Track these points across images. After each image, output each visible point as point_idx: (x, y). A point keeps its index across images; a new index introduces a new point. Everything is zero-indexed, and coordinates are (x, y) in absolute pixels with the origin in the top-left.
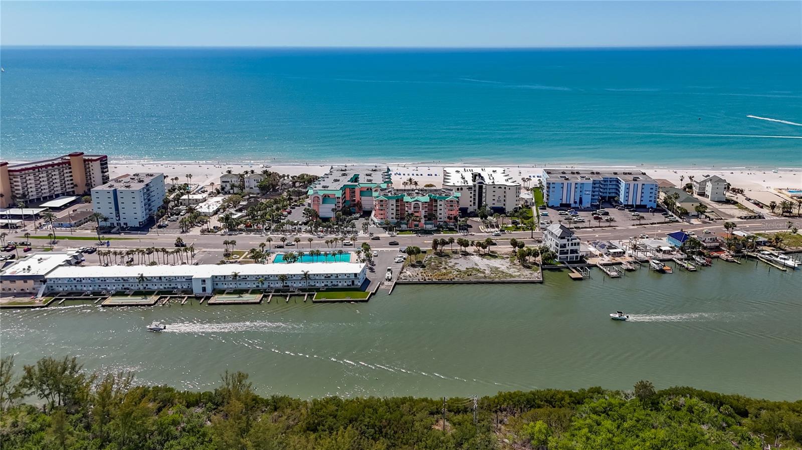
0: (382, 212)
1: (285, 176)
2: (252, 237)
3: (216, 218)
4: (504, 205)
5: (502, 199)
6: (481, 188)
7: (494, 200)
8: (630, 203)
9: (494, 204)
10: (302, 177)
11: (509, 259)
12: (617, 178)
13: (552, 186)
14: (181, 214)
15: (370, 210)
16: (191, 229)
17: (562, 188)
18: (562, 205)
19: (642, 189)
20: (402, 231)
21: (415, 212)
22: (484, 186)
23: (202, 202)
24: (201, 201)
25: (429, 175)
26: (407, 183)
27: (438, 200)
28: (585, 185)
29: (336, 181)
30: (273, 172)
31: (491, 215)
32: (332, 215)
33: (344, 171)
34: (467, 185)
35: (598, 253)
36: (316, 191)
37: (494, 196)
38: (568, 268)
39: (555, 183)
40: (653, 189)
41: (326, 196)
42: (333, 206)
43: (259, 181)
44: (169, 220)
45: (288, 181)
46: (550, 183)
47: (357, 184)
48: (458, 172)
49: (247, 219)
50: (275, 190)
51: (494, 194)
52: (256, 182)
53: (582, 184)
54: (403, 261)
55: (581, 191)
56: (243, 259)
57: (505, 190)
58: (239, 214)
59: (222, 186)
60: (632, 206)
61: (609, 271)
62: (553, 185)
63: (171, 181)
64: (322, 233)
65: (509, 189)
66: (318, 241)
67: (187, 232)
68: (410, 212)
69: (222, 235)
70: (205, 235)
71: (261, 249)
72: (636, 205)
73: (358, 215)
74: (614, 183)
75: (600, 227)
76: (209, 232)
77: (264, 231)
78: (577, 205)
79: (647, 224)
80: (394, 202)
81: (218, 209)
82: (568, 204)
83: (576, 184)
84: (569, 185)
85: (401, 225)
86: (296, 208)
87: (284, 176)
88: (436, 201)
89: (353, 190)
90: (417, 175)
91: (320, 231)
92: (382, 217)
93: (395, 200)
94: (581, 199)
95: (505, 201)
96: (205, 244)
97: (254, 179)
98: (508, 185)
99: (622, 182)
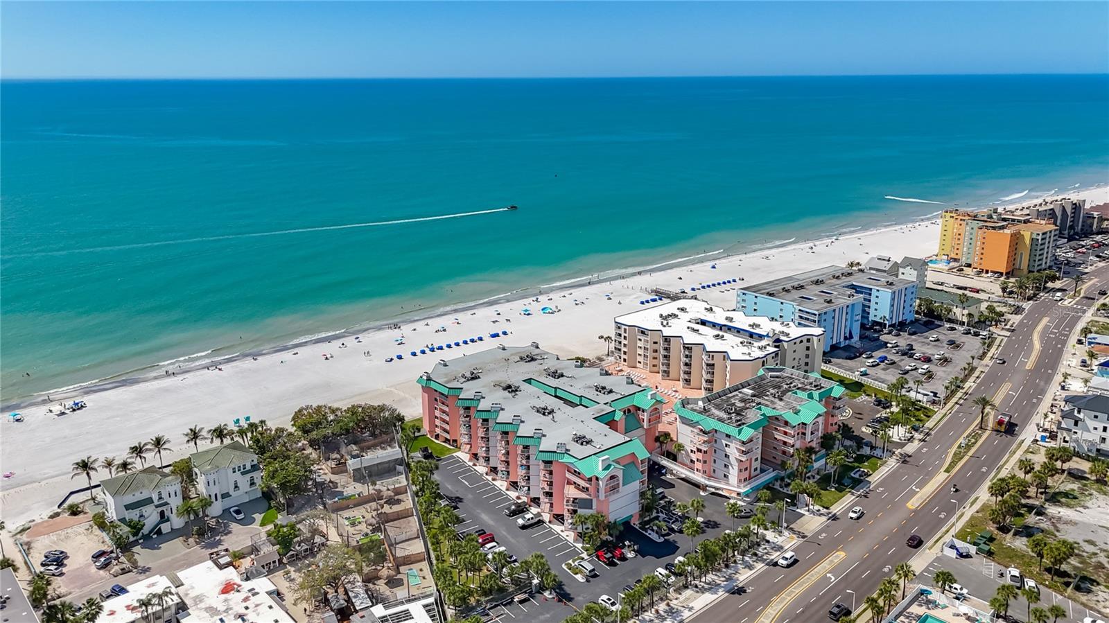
5: (803, 362)
7: (793, 367)
8: (894, 321)
17: (834, 318)
18: (832, 347)
19: (905, 295)
21: (810, 442)
22: (784, 344)
28: (855, 307)
29: (548, 412)
37: (794, 359)
39: (826, 313)
40: (913, 293)
43: (249, 467)
53: (852, 305)
55: (851, 319)
57: (808, 345)
60: (895, 325)
65: (819, 340)
72: (898, 322)
78: (848, 342)
82: (838, 344)
83: (847, 307)
84: (841, 311)
94: (851, 331)
97: (232, 466)
98: (817, 334)
99: (878, 290)
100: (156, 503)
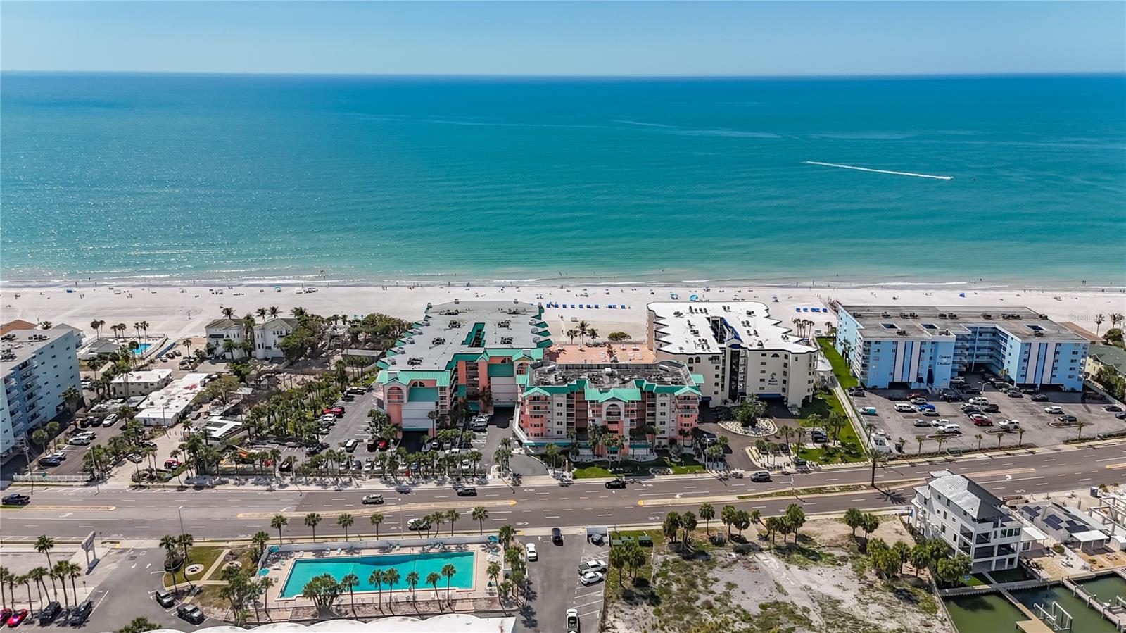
0: (538, 421)
1: (338, 319)
2: (249, 494)
3: (178, 433)
4: (784, 390)
5: (779, 377)
6: (735, 355)
7: (762, 380)
8: (1030, 380)
9: (762, 388)
10: (371, 321)
11: (849, 565)
12: (995, 328)
13: (873, 348)
14: (105, 422)
15: (510, 405)
16: (115, 469)
17: (895, 351)
18: (893, 385)
19: (1056, 353)
20: (582, 466)
21: (609, 423)
22: (742, 353)
23: (159, 389)
24: (156, 385)
25: (610, 307)
26: (576, 332)
27: (658, 395)
28: (940, 345)
29: (438, 342)
30: (313, 316)
31: (764, 416)
32: (430, 425)
33: (453, 314)
34: (707, 352)
35: (1050, 542)
36: (395, 376)
37: (763, 372)
38: (998, 594)
39: (880, 342)
40: (1077, 353)
41: (415, 384)
42: (431, 406)
43: (284, 333)
44: (71, 443)
45: (342, 329)
46: (869, 342)
47: (480, 350)
48: (678, 314)
49: (245, 437)
50: (316, 353)
51: (763, 367)
52: (277, 336)
53: (933, 343)
54: (601, 580)
55: (931, 358)
56: (209, 579)
57: (786, 361)
58: (230, 424)
59: (208, 345)
60: (1034, 386)
61: (1110, 610)
62: (878, 346)
63: (113, 330)
64: (407, 478)
65: (797, 359)
66: (398, 503)
67: (101, 479)
68: (599, 422)
69: (181, 488)
70: (142, 491)
71: (258, 546)
72: (1041, 384)
73: (484, 420)
74: (988, 336)
75: (1001, 449)
76: (152, 479)
77: (278, 474)
78: (923, 386)
79: (1094, 439)
80: (563, 399)
81: (187, 406)
82: (905, 383)
83: (922, 343)
84: (909, 347)
85: (580, 450)
86: (357, 397)
87: (336, 318)
88: (653, 395)
89: (473, 367)
90: (589, 307)
91: (402, 472)
92: (538, 430)
93: (565, 395)
94: (930, 373)
95: (784, 382)
96: (133, 523)
97: (274, 329)
98: (792, 352)
99: (1012, 339)
100: (225, 338)
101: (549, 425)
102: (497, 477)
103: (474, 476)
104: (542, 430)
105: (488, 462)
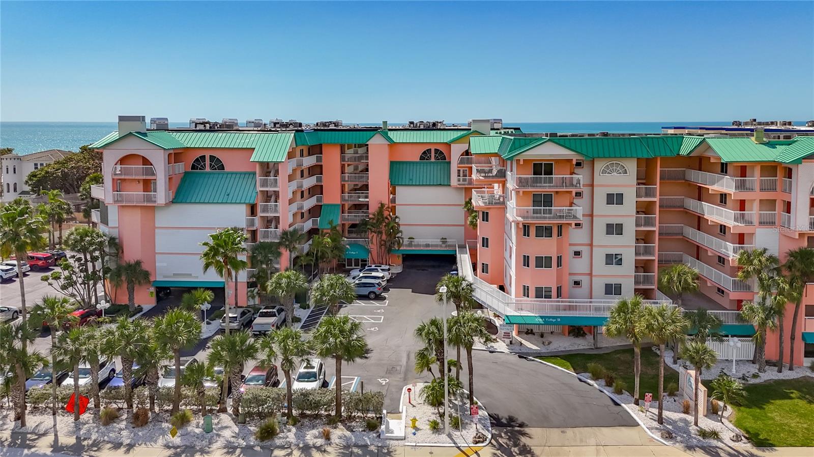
73: (381, 274)
101: (579, 266)
102: (425, 427)
103: (332, 421)
104: (559, 277)
105: (391, 371)
